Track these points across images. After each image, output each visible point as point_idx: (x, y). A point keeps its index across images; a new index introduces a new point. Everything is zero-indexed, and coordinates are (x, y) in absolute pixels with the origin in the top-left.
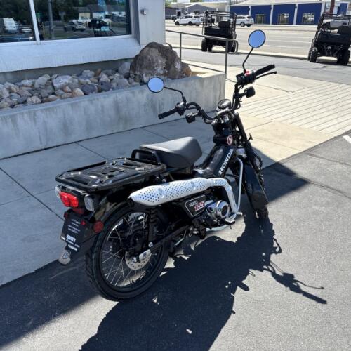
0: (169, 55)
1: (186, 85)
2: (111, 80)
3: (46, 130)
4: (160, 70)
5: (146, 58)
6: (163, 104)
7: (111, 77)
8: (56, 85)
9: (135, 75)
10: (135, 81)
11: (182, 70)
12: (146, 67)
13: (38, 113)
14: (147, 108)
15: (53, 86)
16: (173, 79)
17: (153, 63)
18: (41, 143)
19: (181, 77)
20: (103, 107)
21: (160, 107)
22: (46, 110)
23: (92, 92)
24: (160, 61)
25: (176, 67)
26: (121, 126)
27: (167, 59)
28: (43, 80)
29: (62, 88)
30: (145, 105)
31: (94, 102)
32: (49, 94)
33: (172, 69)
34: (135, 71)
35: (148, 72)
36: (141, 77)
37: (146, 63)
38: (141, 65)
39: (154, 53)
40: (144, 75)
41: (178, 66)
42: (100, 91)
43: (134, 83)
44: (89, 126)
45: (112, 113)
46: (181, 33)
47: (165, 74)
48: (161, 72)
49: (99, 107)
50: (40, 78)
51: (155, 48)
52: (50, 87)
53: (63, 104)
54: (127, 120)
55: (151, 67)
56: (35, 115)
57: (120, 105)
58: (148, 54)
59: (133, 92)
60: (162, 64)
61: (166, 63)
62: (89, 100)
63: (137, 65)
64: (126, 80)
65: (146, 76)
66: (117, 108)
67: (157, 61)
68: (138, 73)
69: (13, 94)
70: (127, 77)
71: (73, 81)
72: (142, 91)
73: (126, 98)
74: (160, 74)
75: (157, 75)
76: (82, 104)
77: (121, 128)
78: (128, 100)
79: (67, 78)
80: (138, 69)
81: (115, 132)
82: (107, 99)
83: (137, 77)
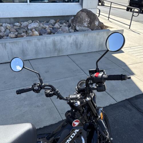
0: (92, 17)
1: (98, 35)
2: (60, 27)
3: (12, 52)
4: (85, 24)
5: (79, 17)
6: (82, 44)
7: (61, 25)
8: (29, 28)
9: (73, 25)
10: (72, 29)
11: (98, 25)
12: (79, 22)
13: (7, 44)
14: (72, 45)
16: (92, 30)
17: (83, 20)
18: (9, 59)
19: (98, 29)
20: (46, 43)
21: (80, 46)
23: (44, 34)
24: (86, 20)
25: (95, 23)
26: (56, 54)
27: (91, 19)
28: (25, 24)
29: (31, 30)
30: (71, 44)
31: (41, 40)
32: (24, 32)
33: (93, 24)
34: (73, 23)
35: (79, 24)
36: (75, 27)
37: (79, 19)
38: (76, 21)
39: (84, 15)
40: (77, 26)
41: (97, 23)
42: (50, 33)
43: (71, 30)
44: (37, 52)
45: (51, 47)
47: (88, 27)
48: (86, 26)
49: (44, 43)
50: (25, 22)
51: (85, 12)
52: (26, 28)
54: (59, 51)
55: (81, 22)
57: (56, 43)
58: (80, 15)
60: (87, 21)
61: (90, 21)
63: (74, 21)
64: (67, 28)
65: (78, 27)
66: (54, 44)
67: (85, 20)
68: (74, 25)
70: (69, 26)
71: (39, 26)
72: (70, 36)
73: (60, 39)
74: (86, 27)
75: (84, 27)
76: (34, 41)
77: (56, 55)
78: (61, 41)
79: (36, 24)
80: (75, 22)
81: (52, 56)
82: (49, 40)
83: (73, 27)
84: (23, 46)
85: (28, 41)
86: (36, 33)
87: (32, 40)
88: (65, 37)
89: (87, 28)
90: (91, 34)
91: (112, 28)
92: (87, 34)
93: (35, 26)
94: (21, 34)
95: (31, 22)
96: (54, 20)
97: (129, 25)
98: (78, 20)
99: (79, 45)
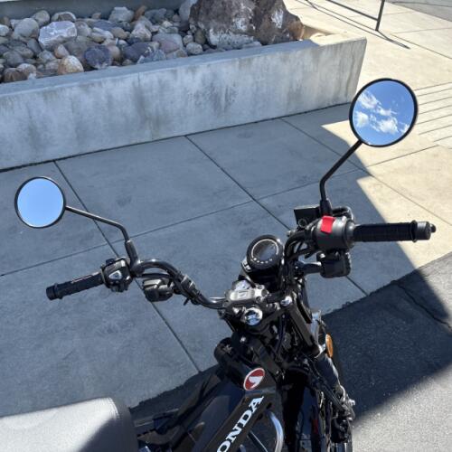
1: (284, 60)
2: (154, 33)
4: (241, 24)
6: (234, 93)
7: (155, 28)
9: (198, 27)
10: (194, 41)
11: (283, 26)
12: (217, 17)
14: (201, 99)
15: (37, 42)
16: (264, 44)
17: (231, 10)
19: (282, 40)
20: (110, 97)
21: (227, 100)
23: (101, 63)
24: (243, 7)
25: (274, 20)
26: (148, 132)
27: (258, 4)
29: (52, 49)
30: (197, 96)
32: (25, 58)
33: (265, 23)
34: (196, 20)
35: (219, 25)
36: (205, 33)
37: (217, 7)
38: (208, 11)
40: (211, 30)
41: (278, 19)
42: (120, 61)
43: (191, 46)
44: (81, 131)
45: (130, 109)
47: (249, 32)
48: (244, 28)
50: (26, 20)
52: (32, 43)
54: (158, 122)
55: (225, 18)
57: (145, 94)
59: (174, 72)
60: (247, 11)
61: (255, 11)
63: (201, 11)
64: (177, 38)
65: (215, 32)
66: (140, 99)
67: (239, 7)
68: (202, 26)
70: (183, 31)
71: (79, 32)
72: (193, 70)
73: (160, 81)
74: (241, 33)
75: (235, 33)
76: (67, 93)
77: (147, 136)
78: (163, 86)
79: (65, 27)
80: (203, 18)
81: (134, 142)
82: (119, 85)
83: (199, 33)
84: (29, 112)
85: (45, 94)
86: (73, 62)
87: (62, 89)
89: (246, 38)
90: (262, 58)
91: (327, 34)
92: (249, 60)
93: (65, 35)
94: (16, 66)
95: (47, 16)
96: (129, 9)
97: (377, 17)
98: (214, 8)
99: (223, 99)
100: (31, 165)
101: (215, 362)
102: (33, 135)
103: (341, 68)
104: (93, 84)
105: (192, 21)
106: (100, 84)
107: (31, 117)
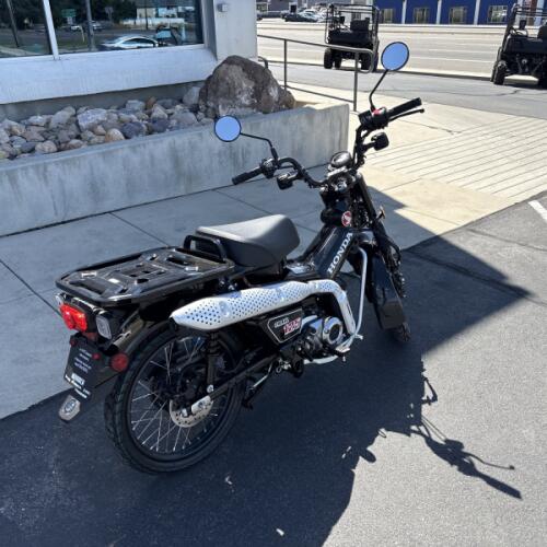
0: (260, 77)
1: (285, 123)
2: (170, 115)
4: (244, 99)
5: (223, 80)
6: (248, 152)
7: (170, 111)
8: (83, 124)
9: (207, 107)
10: (206, 116)
11: (279, 98)
12: (224, 95)
13: (51, 168)
14: (223, 158)
15: (78, 126)
16: (265, 113)
17: (235, 89)
18: (56, 214)
19: (280, 110)
20: (152, 157)
21: (243, 158)
22: (63, 162)
23: (137, 135)
24: (244, 85)
25: (271, 94)
26: (182, 187)
27: (256, 82)
28: (63, 115)
29: (92, 129)
30: (219, 155)
31: (138, 149)
32: (71, 138)
33: (264, 97)
34: (206, 101)
35: (226, 101)
36: (215, 110)
37: (223, 88)
38: (215, 92)
39: (236, 73)
40: (220, 107)
41: (274, 93)
42: (150, 132)
43: (204, 120)
44: (131, 187)
45: (168, 166)
46: (285, 40)
47: (252, 106)
48: (247, 102)
49: (147, 158)
50: (59, 113)
51: (238, 65)
52: (74, 125)
53: (89, 153)
54: (191, 178)
55: (230, 94)
56: (45, 170)
57: (180, 154)
58: (226, 73)
60: (248, 90)
61: (254, 88)
62: (130, 147)
63: (210, 92)
64: (192, 115)
65: (224, 108)
66: (176, 159)
67: (241, 86)
68: (211, 104)
69: (15, 138)
70: (195, 110)
71: (109, 117)
73: (190, 143)
74: (246, 106)
75: (240, 107)
76: (120, 153)
77: (182, 190)
78: (193, 147)
79: (99, 113)
80: (211, 98)
81: (171, 196)
82: (160, 145)
83: (210, 110)
86: (116, 133)
88: (200, 135)
89: (250, 111)
90: (267, 123)
91: (315, 104)
92: (259, 124)
93: (100, 119)
94: (67, 142)
96: (140, 100)
98: (221, 89)
100: (91, 216)
101: (323, 225)
102: (95, 189)
103: (332, 129)
104: (139, 146)
105: (201, 102)
106: (144, 145)
107: (92, 174)
